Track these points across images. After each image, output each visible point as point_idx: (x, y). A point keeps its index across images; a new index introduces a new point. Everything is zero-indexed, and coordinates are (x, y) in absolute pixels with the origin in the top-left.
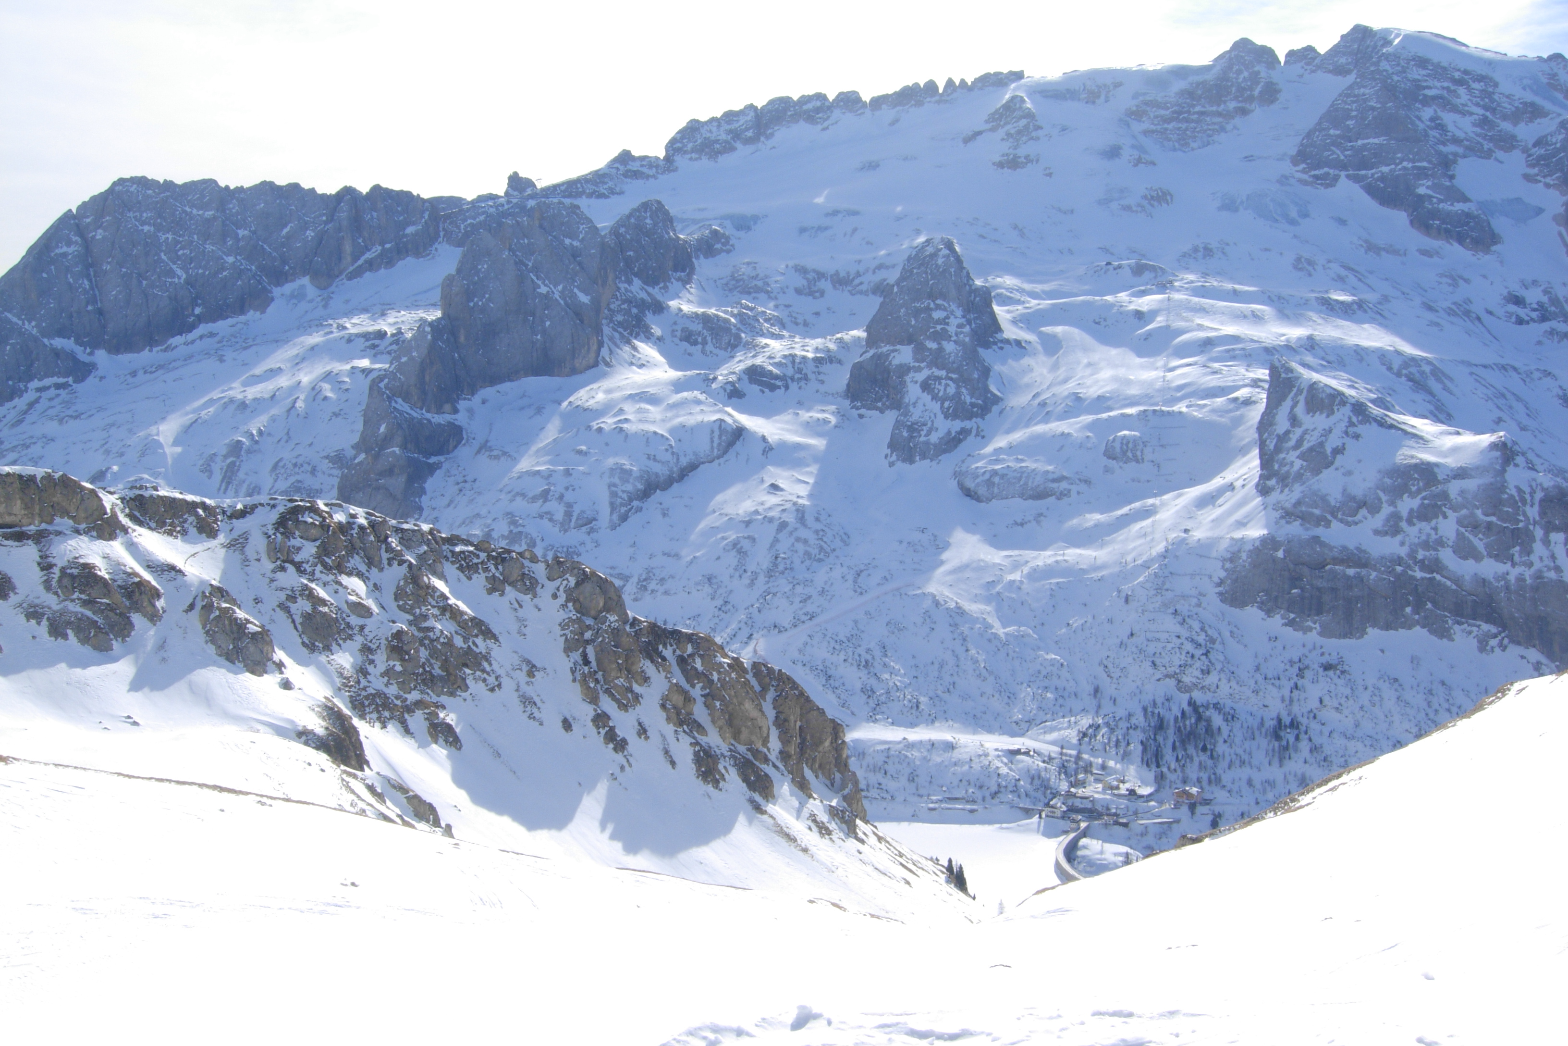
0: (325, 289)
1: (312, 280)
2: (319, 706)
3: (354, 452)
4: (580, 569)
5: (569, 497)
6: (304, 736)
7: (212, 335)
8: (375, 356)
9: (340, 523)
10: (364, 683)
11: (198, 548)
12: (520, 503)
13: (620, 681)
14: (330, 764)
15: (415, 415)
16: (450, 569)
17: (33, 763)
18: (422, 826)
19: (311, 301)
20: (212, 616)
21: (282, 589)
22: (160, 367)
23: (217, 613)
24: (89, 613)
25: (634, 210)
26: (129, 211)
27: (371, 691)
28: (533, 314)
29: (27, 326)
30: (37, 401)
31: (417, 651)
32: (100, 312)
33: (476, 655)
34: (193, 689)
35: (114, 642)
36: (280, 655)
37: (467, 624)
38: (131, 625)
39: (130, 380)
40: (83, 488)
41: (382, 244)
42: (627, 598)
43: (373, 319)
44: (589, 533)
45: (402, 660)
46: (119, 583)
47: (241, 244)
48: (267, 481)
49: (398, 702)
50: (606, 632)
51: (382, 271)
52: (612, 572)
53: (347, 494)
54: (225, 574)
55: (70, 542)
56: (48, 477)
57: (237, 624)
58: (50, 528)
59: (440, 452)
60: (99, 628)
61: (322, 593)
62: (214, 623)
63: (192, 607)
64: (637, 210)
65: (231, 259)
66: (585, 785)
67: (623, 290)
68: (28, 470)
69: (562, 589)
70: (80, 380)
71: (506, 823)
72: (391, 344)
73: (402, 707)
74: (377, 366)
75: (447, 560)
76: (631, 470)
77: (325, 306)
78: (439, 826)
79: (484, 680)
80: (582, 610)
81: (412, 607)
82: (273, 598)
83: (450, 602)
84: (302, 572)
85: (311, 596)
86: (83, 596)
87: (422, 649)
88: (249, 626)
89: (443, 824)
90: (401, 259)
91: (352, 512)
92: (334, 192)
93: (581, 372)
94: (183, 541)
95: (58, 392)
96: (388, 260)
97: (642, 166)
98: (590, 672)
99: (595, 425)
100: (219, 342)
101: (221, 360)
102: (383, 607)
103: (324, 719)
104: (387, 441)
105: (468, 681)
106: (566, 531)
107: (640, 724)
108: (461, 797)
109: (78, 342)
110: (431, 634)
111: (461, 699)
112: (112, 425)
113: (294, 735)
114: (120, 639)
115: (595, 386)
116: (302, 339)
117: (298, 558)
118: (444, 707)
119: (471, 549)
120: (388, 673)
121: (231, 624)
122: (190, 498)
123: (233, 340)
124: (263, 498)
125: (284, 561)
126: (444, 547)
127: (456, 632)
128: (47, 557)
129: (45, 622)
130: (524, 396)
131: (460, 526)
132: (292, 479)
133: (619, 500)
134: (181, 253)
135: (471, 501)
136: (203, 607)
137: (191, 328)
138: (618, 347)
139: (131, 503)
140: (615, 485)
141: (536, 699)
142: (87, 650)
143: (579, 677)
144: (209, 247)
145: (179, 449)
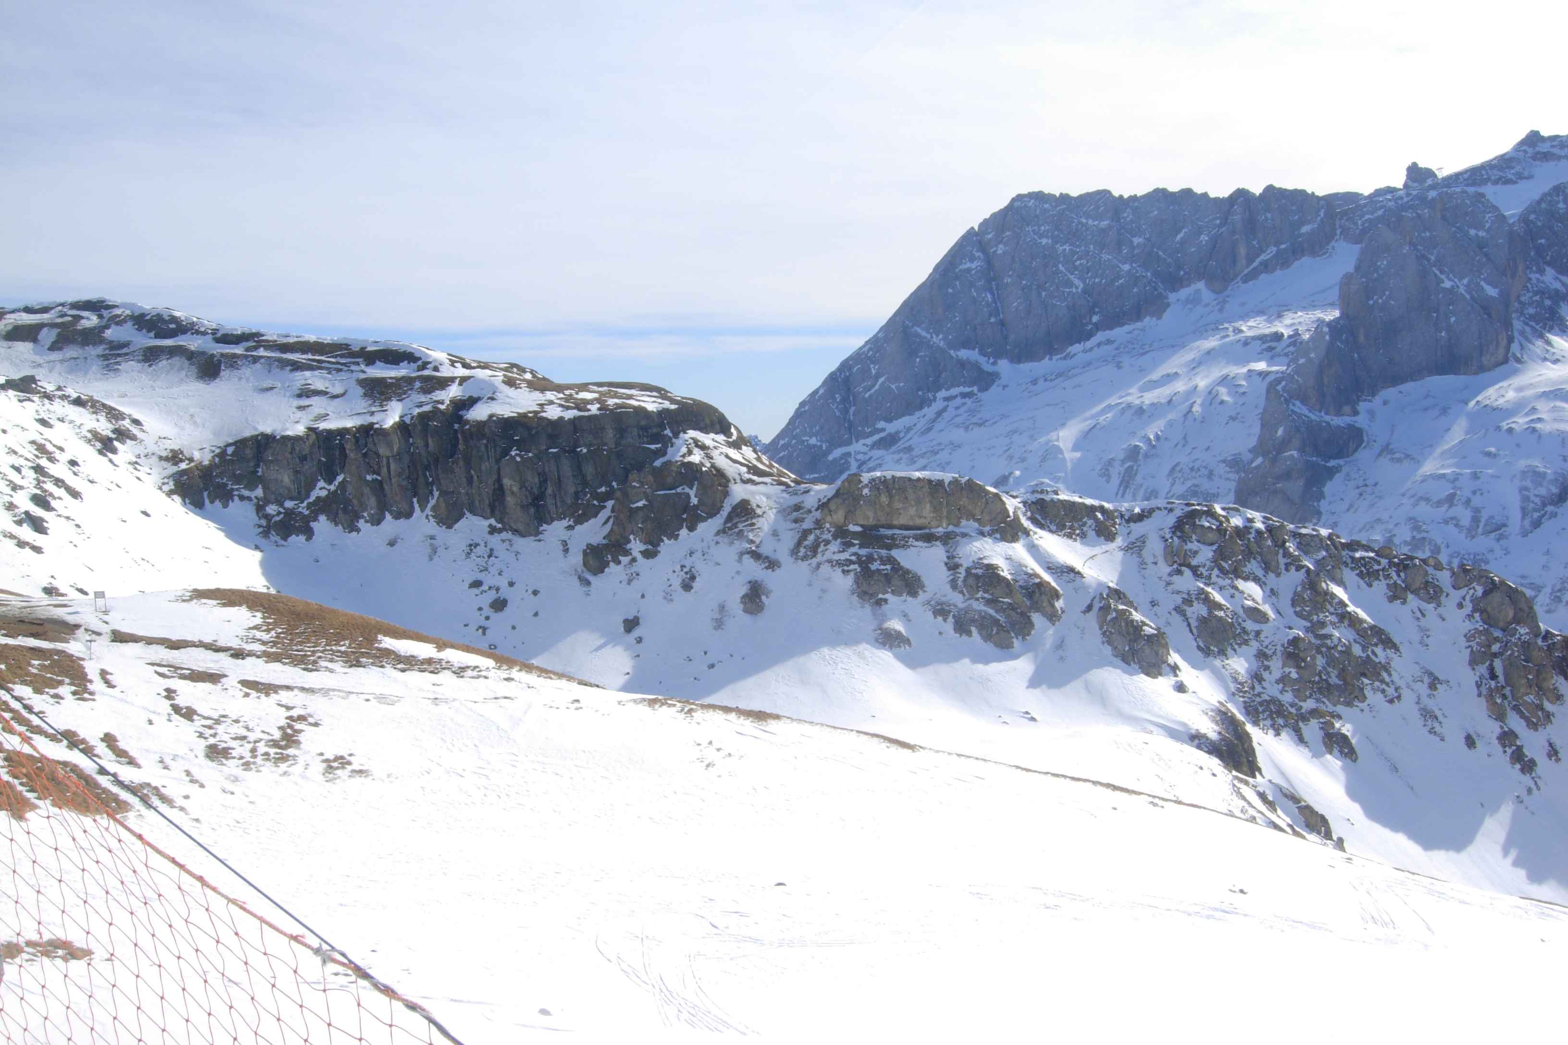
0: (1220, 292)
1: (1207, 285)
2: (1212, 710)
3: (1251, 456)
4: (1487, 578)
5: (1477, 501)
6: (1197, 739)
7: (1109, 342)
8: (1272, 358)
9: (1237, 527)
10: (1258, 688)
11: (1097, 550)
12: (1423, 506)
13: (1530, 698)
14: (1222, 769)
15: (1313, 417)
16: (1350, 575)
17: (937, 752)
18: (1312, 837)
19: (1207, 305)
20: (1109, 618)
21: (1178, 592)
22: (1060, 375)
23: (1114, 615)
24: (991, 612)
25: (1545, 195)
26: (1028, 225)
27: (1265, 697)
28: (1437, 311)
29: (934, 339)
30: (944, 409)
31: (1313, 658)
32: (1002, 323)
33: (1375, 665)
34: (1089, 688)
35: (1015, 640)
36: (1174, 658)
37: (1366, 632)
38: (1031, 625)
39: (1032, 388)
40: (988, 492)
41: (1277, 244)
42: (1539, 609)
43: (1270, 321)
44: (1498, 540)
45: (1298, 667)
46: (1021, 583)
47: (1136, 251)
48: (1164, 485)
49: (1293, 710)
50: (1516, 645)
51: (1278, 272)
52: (1523, 581)
53: (1243, 499)
54: (1122, 576)
55: (975, 544)
56: (955, 482)
57: (1133, 626)
58: (957, 530)
59: (1340, 455)
60: (1001, 625)
61: (1217, 597)
62: (1111, 624)
63: (1089, 608)
64: (1548, 194)
65: (1126, 267)
66: (1488, 807)
67: (1534, 281)
68: (936, 475)
69: (1468, 598)
70: (984, 389)
71: (1401, 839)
72: (1288, 346)
73: (1297, 715)
74: (1274, 368)
75: (1347, 565)
76: (1545, 473)
77: (1221, 310)
78: (1331, 839)
79: (1383, 691)
80: (1489, 621)
81: (1310, 614)
82: (1169, 601)
83: (1349, 609)
84: (1198, 576)
85: (1207, 600)
86: (986, 595)
87: (1319, 657)
88: (1145, 628)
89: (1335, 837)
90: (1297, 260)
91: (1249, 516)
92: (1226, 195)
93: (1489, 370)
94: (1081, 544)
95: (964, 400)
96: (1283, 261)
97: (1552, 146)
98: (1497, 687)
99: (1505, 425)
100: (1117, 349)
101: (1119, 366)
102: (1279, 613)
103: (1217, 723)
104: (1284, 444)
105: (1366, 692)
106: (1473, 537)
107: (1550, 745)
108: (1355, 810)
109: (982, 353)
110: (1328, 642)
111: (1358, 709)
112: (1014, 432)
113: (1187, 739)
114: (1020, 638)
115: (1504, 384)
116: (1198, 343)
117: (1194, 562)
118: (1339, 717)
119: (1372, 555)
120: (1283, 680)
121: (1127, 625)
122: (1089, 501)
123: (1130, 346)
124: (1161, 502)
125: (1180, 565)
126: (1344, 553)
127: (1355, 641)
128: (953, 557)
129: (950, 619)
130: (1428, 396)
131: (1360, 531)
132: (1189, 484)
133: (1531, 505)
134: (1078, 263)
135: (1372, 505)
136: (1101, 609)
137: (1089, 336)
138: (1530, 342)
139: (1034, 507)
140: (1527, 489)
141: (1438, 713)
142: (989, 647)
143: (1484, 692)
144: (1105, 257)
145: (1078, 455)
